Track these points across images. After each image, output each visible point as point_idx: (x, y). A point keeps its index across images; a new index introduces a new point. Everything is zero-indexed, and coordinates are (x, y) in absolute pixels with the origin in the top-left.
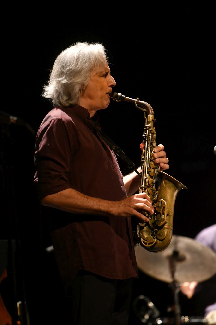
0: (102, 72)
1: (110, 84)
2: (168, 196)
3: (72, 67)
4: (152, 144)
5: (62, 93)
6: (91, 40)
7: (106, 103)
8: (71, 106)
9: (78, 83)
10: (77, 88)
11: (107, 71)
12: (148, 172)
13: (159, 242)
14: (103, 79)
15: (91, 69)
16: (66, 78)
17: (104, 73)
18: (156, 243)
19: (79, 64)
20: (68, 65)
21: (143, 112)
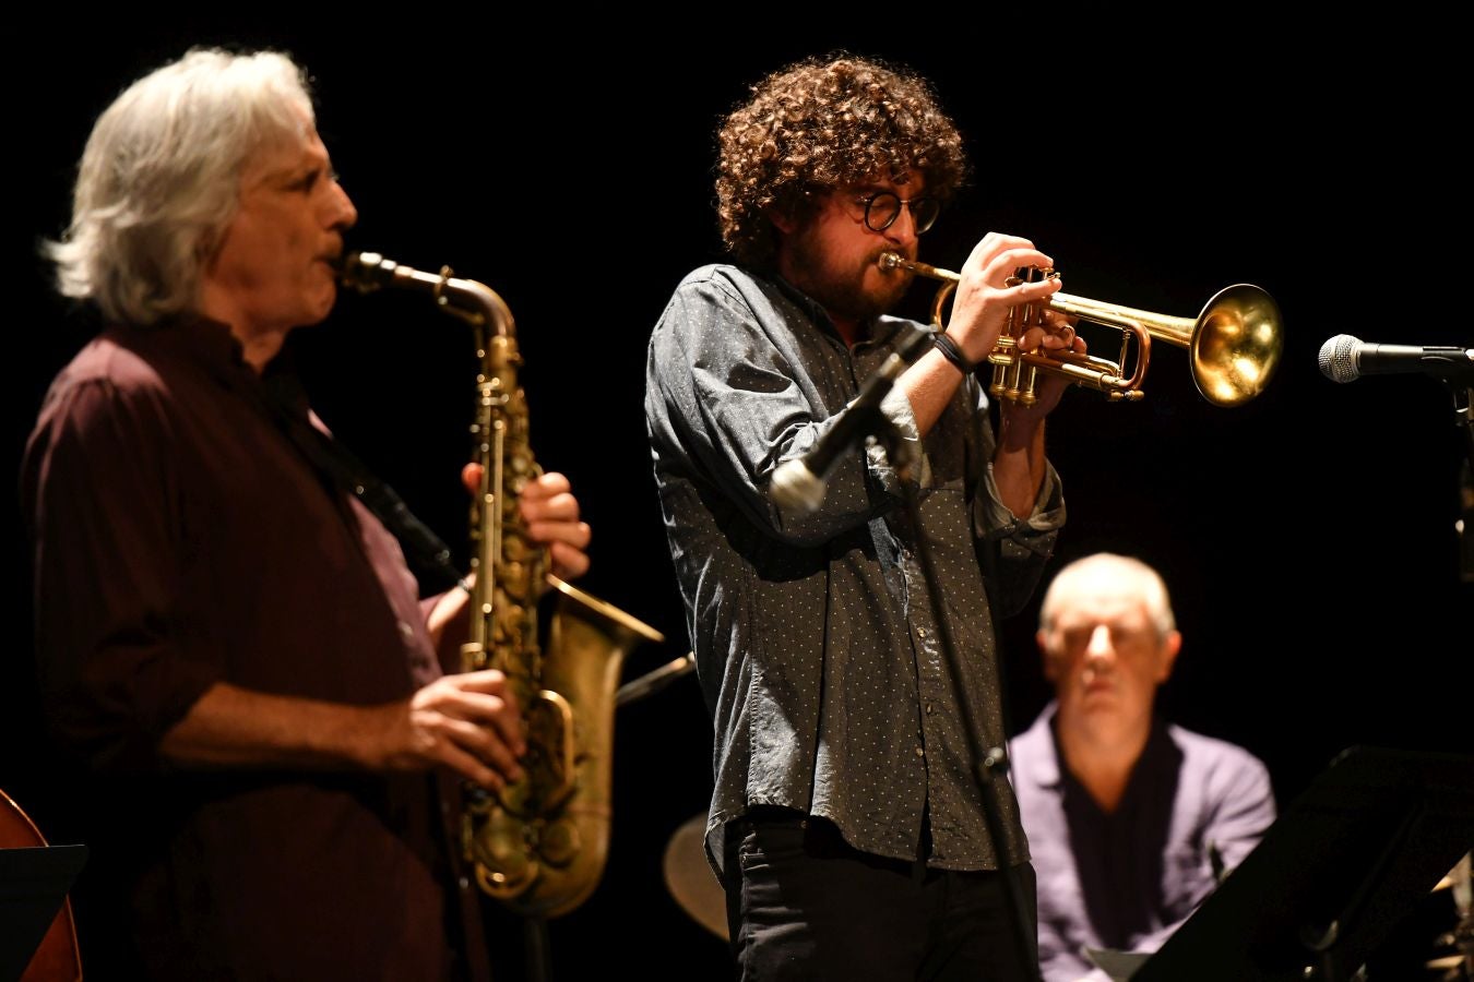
0: (288, 173)
1: (333, 219)
2: (583, 681)
3: (158, 157)
4: (508, 460)
5: (124, 270)
6: (240, 40)
7: (318, 298)
8: (168, 321)
9: (185, 223)
10: (184, 245)
11: (312, 167)
12: (500, 583)
13: (552, 874)
14: (293, 201)
15: (239, 166)
16: (132, 206)
17: (299, 174)
18: (539, 880)
19: (186, 143)
20: (139, 149)
21: (468, 329)
